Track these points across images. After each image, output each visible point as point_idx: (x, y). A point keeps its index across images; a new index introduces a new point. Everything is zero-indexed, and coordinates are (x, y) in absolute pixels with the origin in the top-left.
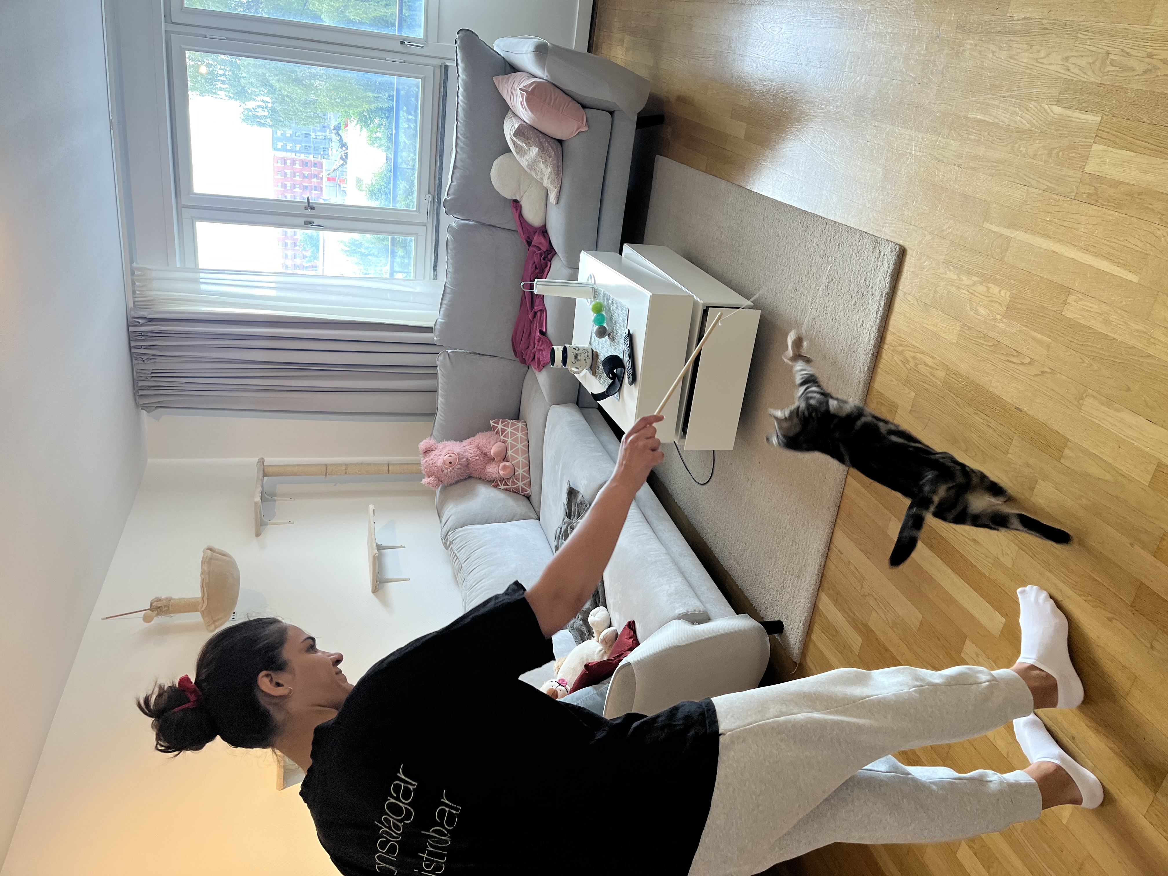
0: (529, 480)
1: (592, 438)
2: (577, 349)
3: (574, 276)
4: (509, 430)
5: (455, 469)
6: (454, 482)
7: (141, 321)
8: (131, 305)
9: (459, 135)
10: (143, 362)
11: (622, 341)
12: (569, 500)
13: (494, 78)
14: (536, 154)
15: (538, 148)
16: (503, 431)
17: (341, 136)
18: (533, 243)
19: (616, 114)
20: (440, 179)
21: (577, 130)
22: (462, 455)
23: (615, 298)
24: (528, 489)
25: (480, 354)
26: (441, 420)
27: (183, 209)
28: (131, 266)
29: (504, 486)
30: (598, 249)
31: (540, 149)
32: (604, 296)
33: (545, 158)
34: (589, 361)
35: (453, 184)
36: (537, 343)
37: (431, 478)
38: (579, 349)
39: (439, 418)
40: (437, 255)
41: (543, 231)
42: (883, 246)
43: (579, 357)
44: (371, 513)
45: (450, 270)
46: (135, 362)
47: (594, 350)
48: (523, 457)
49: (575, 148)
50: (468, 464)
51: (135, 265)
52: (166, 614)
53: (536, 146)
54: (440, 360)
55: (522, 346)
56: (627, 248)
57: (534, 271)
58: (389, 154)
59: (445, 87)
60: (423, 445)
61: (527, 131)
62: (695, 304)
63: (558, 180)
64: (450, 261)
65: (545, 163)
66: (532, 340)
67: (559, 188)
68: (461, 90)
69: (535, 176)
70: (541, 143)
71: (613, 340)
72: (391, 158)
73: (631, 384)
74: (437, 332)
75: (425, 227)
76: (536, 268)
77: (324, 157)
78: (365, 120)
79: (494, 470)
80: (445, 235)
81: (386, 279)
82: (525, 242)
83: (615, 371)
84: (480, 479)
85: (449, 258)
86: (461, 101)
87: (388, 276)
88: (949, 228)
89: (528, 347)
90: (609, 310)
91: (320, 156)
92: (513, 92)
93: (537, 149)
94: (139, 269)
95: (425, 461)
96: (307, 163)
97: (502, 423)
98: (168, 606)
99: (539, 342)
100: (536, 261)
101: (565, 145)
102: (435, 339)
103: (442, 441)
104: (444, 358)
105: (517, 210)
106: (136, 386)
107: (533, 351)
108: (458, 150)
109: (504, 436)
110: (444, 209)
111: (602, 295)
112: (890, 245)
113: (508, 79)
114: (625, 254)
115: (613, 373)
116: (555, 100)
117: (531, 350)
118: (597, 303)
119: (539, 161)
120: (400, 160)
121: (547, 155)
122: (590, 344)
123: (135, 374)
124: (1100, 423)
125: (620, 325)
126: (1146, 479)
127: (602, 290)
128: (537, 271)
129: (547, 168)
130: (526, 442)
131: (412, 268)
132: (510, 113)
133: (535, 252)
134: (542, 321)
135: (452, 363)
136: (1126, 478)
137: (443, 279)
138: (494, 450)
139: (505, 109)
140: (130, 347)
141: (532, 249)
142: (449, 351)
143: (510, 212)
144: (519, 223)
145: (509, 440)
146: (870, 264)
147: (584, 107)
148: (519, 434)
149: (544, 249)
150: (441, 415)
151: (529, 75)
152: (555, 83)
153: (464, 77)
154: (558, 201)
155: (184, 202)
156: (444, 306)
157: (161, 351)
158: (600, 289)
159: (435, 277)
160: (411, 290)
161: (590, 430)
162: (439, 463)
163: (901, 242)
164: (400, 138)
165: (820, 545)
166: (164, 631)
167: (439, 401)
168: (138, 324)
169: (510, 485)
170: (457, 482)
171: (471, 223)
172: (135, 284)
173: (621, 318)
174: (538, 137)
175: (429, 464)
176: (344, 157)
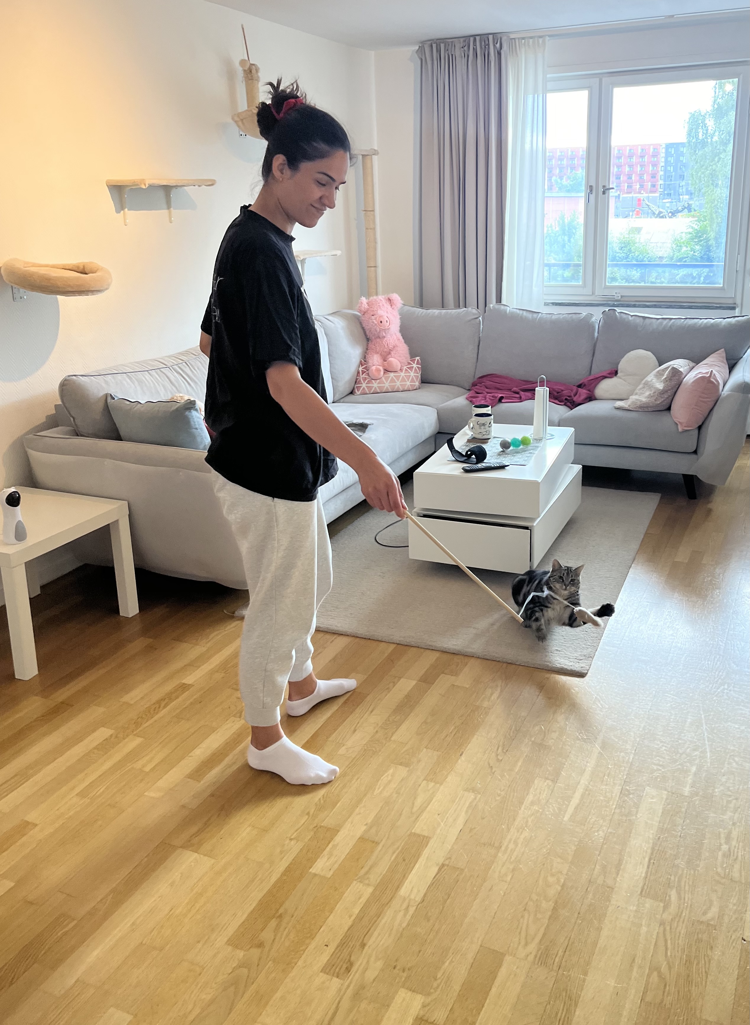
0: (368, 392)
1: (410, 444)
2: (490, 425)
3: (551, 424)
4: (412, 374)
5: (375, 326)
6: (364, 326)
7: (498, 45)
8: (512, 36)
9: (673, 321)
10: (461, 46)
11: (499, 461)
12: (357, 425)
13: (723, 350)
14: (657, 388)
15: (663, 389)
16: (411, 368)
17: (682, 211)
18: (579, 389)
19: (694, 456)
20: (634, 306)
21: (679, 422)
22: (388, 332)
23: (534, 455)
24: (360, 392)
25: (479, 346)
26: (418, 313)
27: (598, 79)
28: (547, 35)
29: (362, 371)
30: (577, 446)
31: (662, 391)
32: (536, 447)
33: (653, 396)
34: (480, 436)
35: (630, 316)
36: (492, 395)
37: (366, 305)
38: (490, 427)
39: (420, 311)
40: (566, 305)
41: (591, 398)
42: (586, 662)
43: (483, 427)
44: (334, 252)
45: (554, 317)
46: (462, 40)
47: (489, 440)
48: (388, 387)
49: (664, 421)
50: (380, 338)
51: (547, 38)
52: (245, 78)
53: (664, 387)
54: (472, 310)
55: (488, 383)
56: (578, 468)
57: (555, 391)
58: (667, 259)
59: (717, 308)
60: (396, 297)
61: (677, 379)
62: (533, 520)
63: (636, 408)
64: (561, 317)
65: (650, 396)
66: (493, 391)
67: (628, 409)
68: (712, 321)
69: (639, 388)
70: (667, 391)
71: (499, 455)
72: (662, 261)
73: (463, 469)
74: (497, 306)
75: (591, 294)
76: (558, 393)
77: (661, 194)
78: (698, 236)
79: (375, 361)
80: (584, 312)
81: (544, 261)
82: (580, 382)
83: (474, 456)
84: (367, 349)
85: (564, 315)
86: (703, 322)
87: (546, 262)
88: (602, 705)
89: (487, 388)
90: (524, 451)
91: (662, 190)
92: (711, 366)
93: (661, 388)
94: (544, 42)
95: (382, 299)
96: (655, 177)
97: (418, 367)
98: (252, 79)
99: (493, 397)
100: (564, 392)
101: (666, 413)
102: (491, 305)
103: (400, 314)
104: (474, 314)
105: (609, 374)
106: (440, 41)
107: (484, 392)
108: (660, 320)
109: (406, 370)
110: (607, 310)
111: (537, 445)
112: (587, 667)
113: (723, 362)
114: (573, 467)
115: (471, 455)
116: (703, 402)
117: (484, 390)
118: (530, 441)
119: (651, 390)
120: (660, 270)
121: (657, 398)
122: (494, 437)
123: (451, 40)
124: (456, 802)
125: (512, 459)
126: (417, 829)
127: (541, 445)
128: (556, 394)
129: (646, 397)
130: (401, 389)
131: (553, 283)
132: (693, 364)
133: (572, 391)
134: (511, 399)
135: (470, 321)
136: (416, 819)
137: (545, 310)
138: (394, 361)
139: (697, 360)
140: (474, 36)
141: (575, 388)
142: (480, 318)
143: (607, 368)
144: (597, 377)
145: (403, 374)
146: (571, 653)
147: (700, 428)
148: (408, 383)
149: (575, 399)
150: (422, 313)
151: (726, 380)
152: (719, 401)
153: (723, 324)
154: (618, 408)
155: (605, 80)
156: (521, 312)
157: (472, 62)
158: (542, 443)
159: (546, 304)
160: (534, 283)
161: (418, 443)
162: (380, 312)
163: (589, 674)
164: (682, 270)
165: (336, 626)
166: (230, 75)
167: (435, 311)
168: (496, 42)
169: (362, 376)
170: (363, 328)
171: (596, 334)
172: (531, 39)
173: (518, 460)
174: (672, 389)
175: (379, 303)
176: (661, 215)
